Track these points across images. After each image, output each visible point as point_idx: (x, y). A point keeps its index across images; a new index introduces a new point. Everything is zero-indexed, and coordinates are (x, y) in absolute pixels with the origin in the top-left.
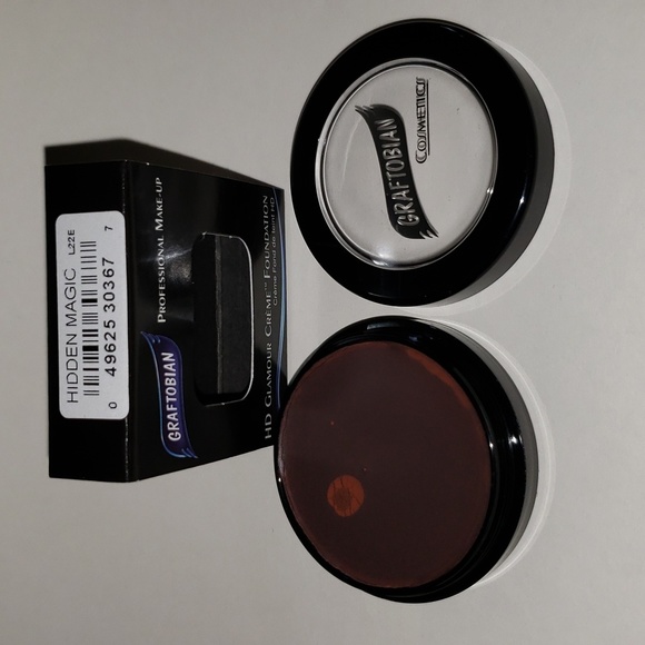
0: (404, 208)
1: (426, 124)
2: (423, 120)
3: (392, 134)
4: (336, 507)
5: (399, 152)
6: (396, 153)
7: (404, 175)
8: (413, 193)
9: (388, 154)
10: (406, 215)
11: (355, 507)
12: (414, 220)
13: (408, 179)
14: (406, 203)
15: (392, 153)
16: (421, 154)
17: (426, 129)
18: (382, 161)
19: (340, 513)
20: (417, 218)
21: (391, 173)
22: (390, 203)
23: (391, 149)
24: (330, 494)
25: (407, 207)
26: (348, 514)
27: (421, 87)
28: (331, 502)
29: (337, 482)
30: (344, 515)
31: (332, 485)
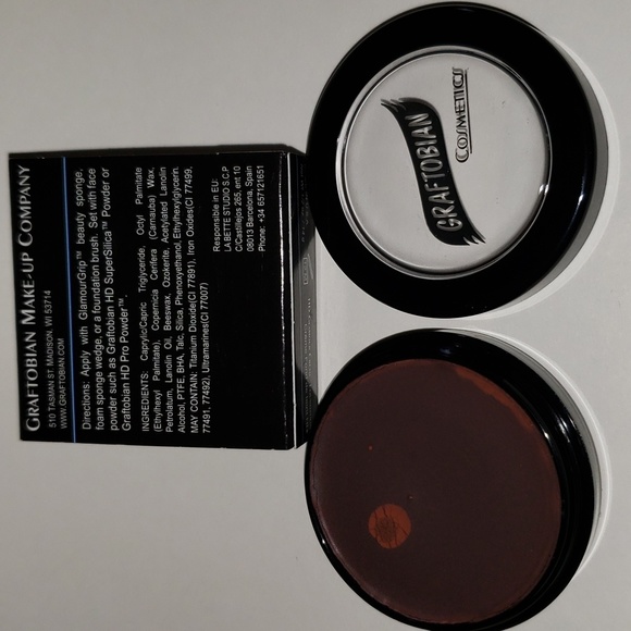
0: (443, 211)
1: (466, 119)
2: (462, 115)
3: (426, 130)
4: (379, 539)
5: (436, 150)
6: (432, 152)
7: (443, 175)
8: (454, 195)
9: (422, 153)
10: (447, 219)
11: (401, 538)
12: (456, 225)
13: (448, 180)
14: (446, 206)
15: (428, 151)
16: (462, 153)
17: (466, 124)
18: (416, 161)
19: (384, 545)
20: (460, 223)
21: (427, 173)
22: (427, 205)
23: (426, 147)
24: (372, 523)
25: (448, 211)
26: (394, 546)
27: (458, 78)
28: (373, 533)
29: (379, 511)
30: (388, 547)
31: (373, 514)
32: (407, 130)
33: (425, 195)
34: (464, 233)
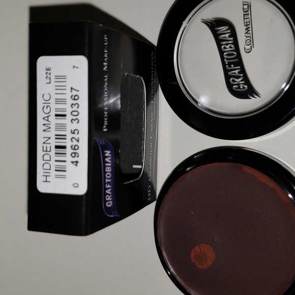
0: (236, 80)
1: (250, 29)
2: (248, 27)
3: (227, 35)
4: (197, 263)
5: (233, 46)
6: (230, 47)
7: (237, 60)
8: (243, 71)
9: (225, 48)
10: (239, 85)
11: (210, 262)
12: (244, 88)
13: (239, 63)
14: (238, 77)
16: (248, 47)
17: (250, 32)
18: (221, 53)
19: (199, 266)
20: (246, 86)
21: (227, 59)
22: (227, 77)
23: (227, 44)
24: (193, 255)
25: (240, 80)
26: (205, 267)
27: (246, 7)
28: (193, 260)
29: (197, 248)
30: (202, 268)
31: (193, 250)
32: (216, 35)
33: (226, 72)
34: (249, 92)
